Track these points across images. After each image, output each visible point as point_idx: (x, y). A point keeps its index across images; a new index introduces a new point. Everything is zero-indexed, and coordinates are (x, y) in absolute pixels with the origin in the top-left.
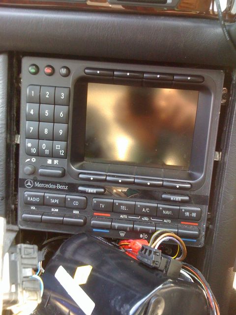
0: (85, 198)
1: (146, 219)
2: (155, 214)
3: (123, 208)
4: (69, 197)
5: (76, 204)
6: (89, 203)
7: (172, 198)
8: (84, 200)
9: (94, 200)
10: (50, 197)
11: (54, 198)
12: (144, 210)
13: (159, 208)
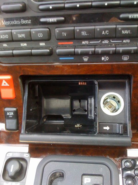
0: (48, 29)
1: (106, 42)
2: (114, 36)
3: (84, 33)
4: (33, 31)
5: (40, 35)
6: (52, 34)
7: (130, 16)
8: (47, 31)
10: (17, 33)
11: (21, 33)
12: (103, 33)
13: (118, 28)
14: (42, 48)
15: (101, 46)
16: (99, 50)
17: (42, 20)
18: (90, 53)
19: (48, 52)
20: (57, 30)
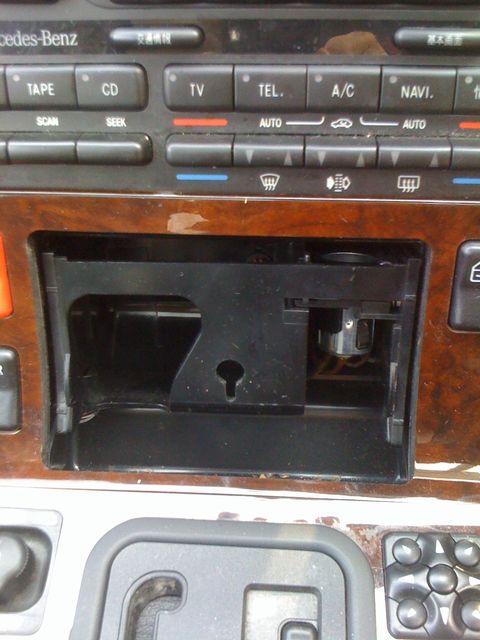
0: (138, 70)
1: (344, 123)
2: (374, 103)
3: (267, 90)
4: (85, 72)
5: (110, 91)
6: (154, 89)
7: (433, 36)
8: (136, 74)
9: (168, 72)
10: (26, 78)
11: (39, 79)
12: (336, 91)
13: (388, 77)
14: (115, 135)
15: (327, 136)
16: (321, 152)
17: (119, 35)
18: (288, 161)
19: (136, 151)
20: (171, 75)
